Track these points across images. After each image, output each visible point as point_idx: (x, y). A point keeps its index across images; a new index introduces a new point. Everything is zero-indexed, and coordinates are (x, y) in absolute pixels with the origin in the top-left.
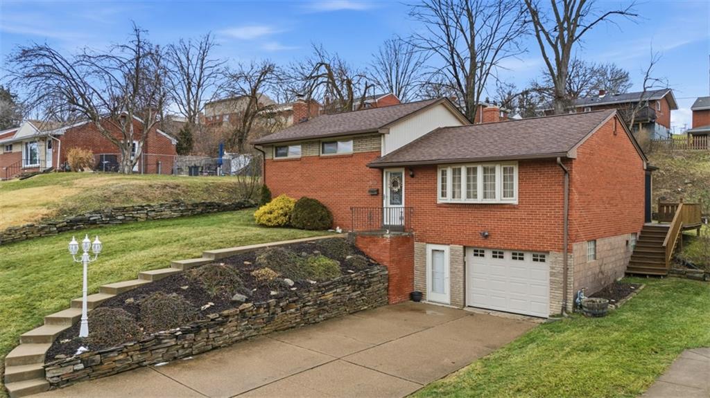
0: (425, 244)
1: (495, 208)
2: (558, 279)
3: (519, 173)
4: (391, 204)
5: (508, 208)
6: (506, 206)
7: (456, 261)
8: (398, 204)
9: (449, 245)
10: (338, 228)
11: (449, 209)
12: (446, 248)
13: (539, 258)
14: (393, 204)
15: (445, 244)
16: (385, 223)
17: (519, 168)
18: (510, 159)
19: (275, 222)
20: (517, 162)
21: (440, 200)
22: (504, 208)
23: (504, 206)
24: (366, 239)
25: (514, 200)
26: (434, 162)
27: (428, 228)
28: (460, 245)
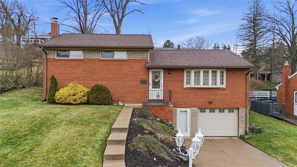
0: (176, 108)
1: (214, 90)
2: (243, 119)
3: (226, 74)
4: (153, 88)
5: (221, 90)
6: (221, 89)
7: (195, 116)
8: (157, 88)
9: (190, 108)
10: (120, 102)
11: (191, 90)
12: (188, 110)
13: (231, 111)
14: (154, 88)
15: (188, 108)
16: (150, 99)
17: (226, 72)
18: (223, 67)
19: (79, 101)
20: (225, 69)
21: (186, 86)
22: (219, 90)
23: (219, 89)
24: (156, 108)
25: (224, 86)
26: (182, 67)
27: (178, 100)
28: (196, 107)
